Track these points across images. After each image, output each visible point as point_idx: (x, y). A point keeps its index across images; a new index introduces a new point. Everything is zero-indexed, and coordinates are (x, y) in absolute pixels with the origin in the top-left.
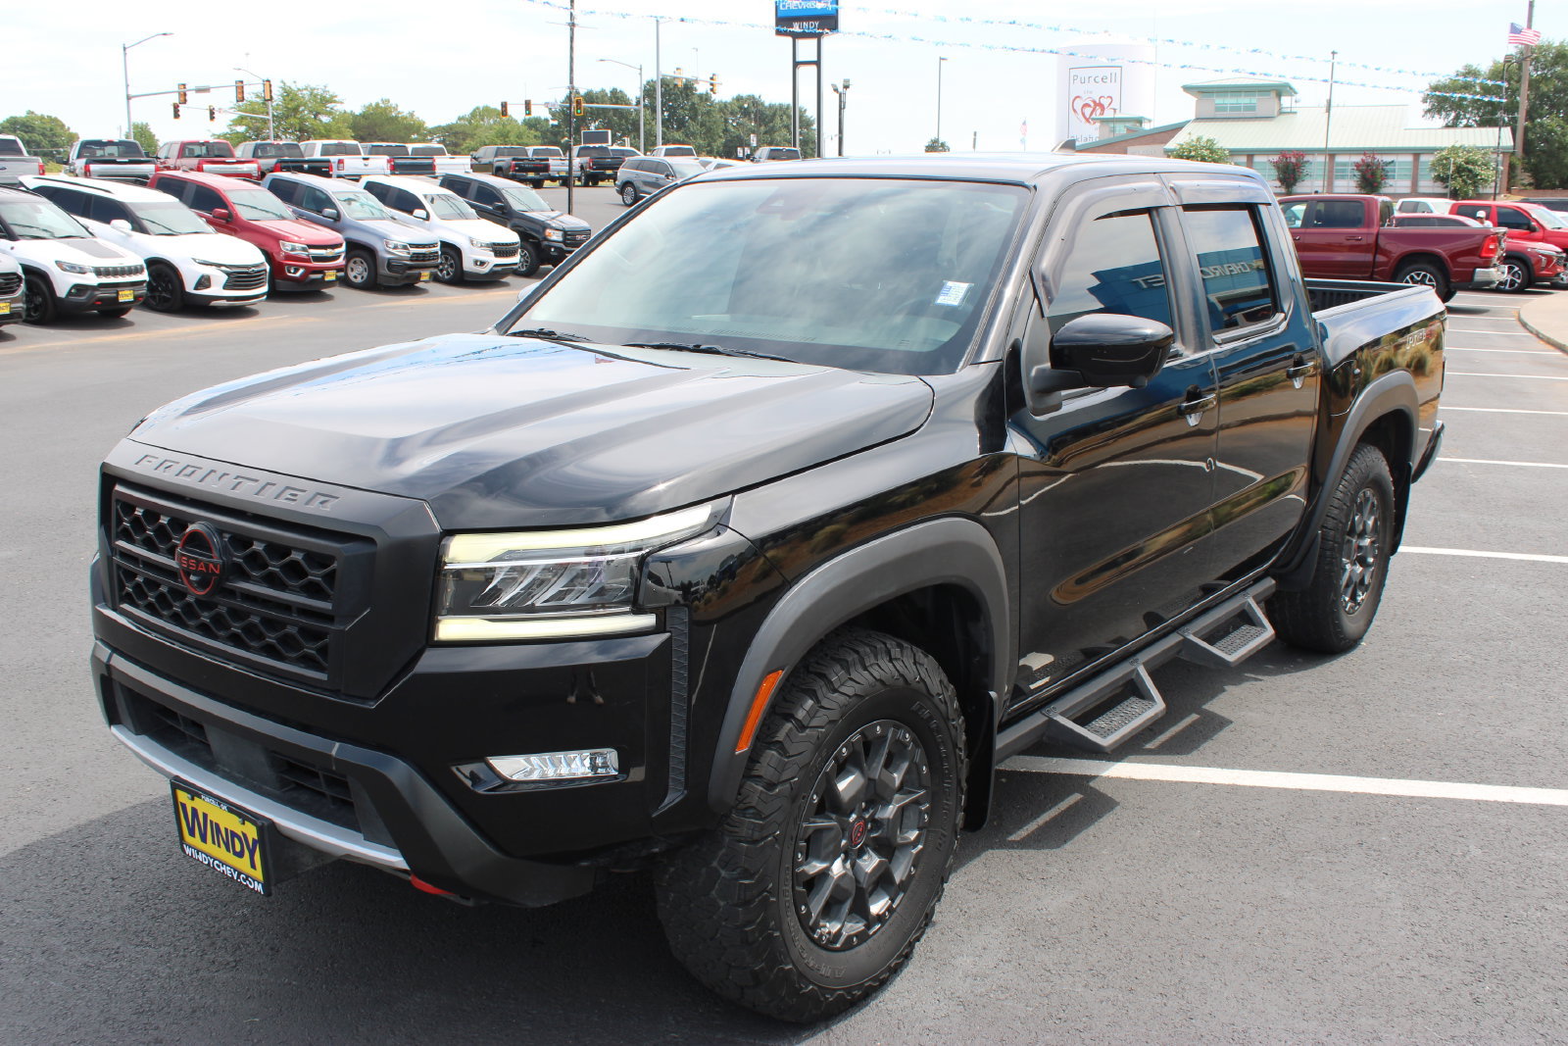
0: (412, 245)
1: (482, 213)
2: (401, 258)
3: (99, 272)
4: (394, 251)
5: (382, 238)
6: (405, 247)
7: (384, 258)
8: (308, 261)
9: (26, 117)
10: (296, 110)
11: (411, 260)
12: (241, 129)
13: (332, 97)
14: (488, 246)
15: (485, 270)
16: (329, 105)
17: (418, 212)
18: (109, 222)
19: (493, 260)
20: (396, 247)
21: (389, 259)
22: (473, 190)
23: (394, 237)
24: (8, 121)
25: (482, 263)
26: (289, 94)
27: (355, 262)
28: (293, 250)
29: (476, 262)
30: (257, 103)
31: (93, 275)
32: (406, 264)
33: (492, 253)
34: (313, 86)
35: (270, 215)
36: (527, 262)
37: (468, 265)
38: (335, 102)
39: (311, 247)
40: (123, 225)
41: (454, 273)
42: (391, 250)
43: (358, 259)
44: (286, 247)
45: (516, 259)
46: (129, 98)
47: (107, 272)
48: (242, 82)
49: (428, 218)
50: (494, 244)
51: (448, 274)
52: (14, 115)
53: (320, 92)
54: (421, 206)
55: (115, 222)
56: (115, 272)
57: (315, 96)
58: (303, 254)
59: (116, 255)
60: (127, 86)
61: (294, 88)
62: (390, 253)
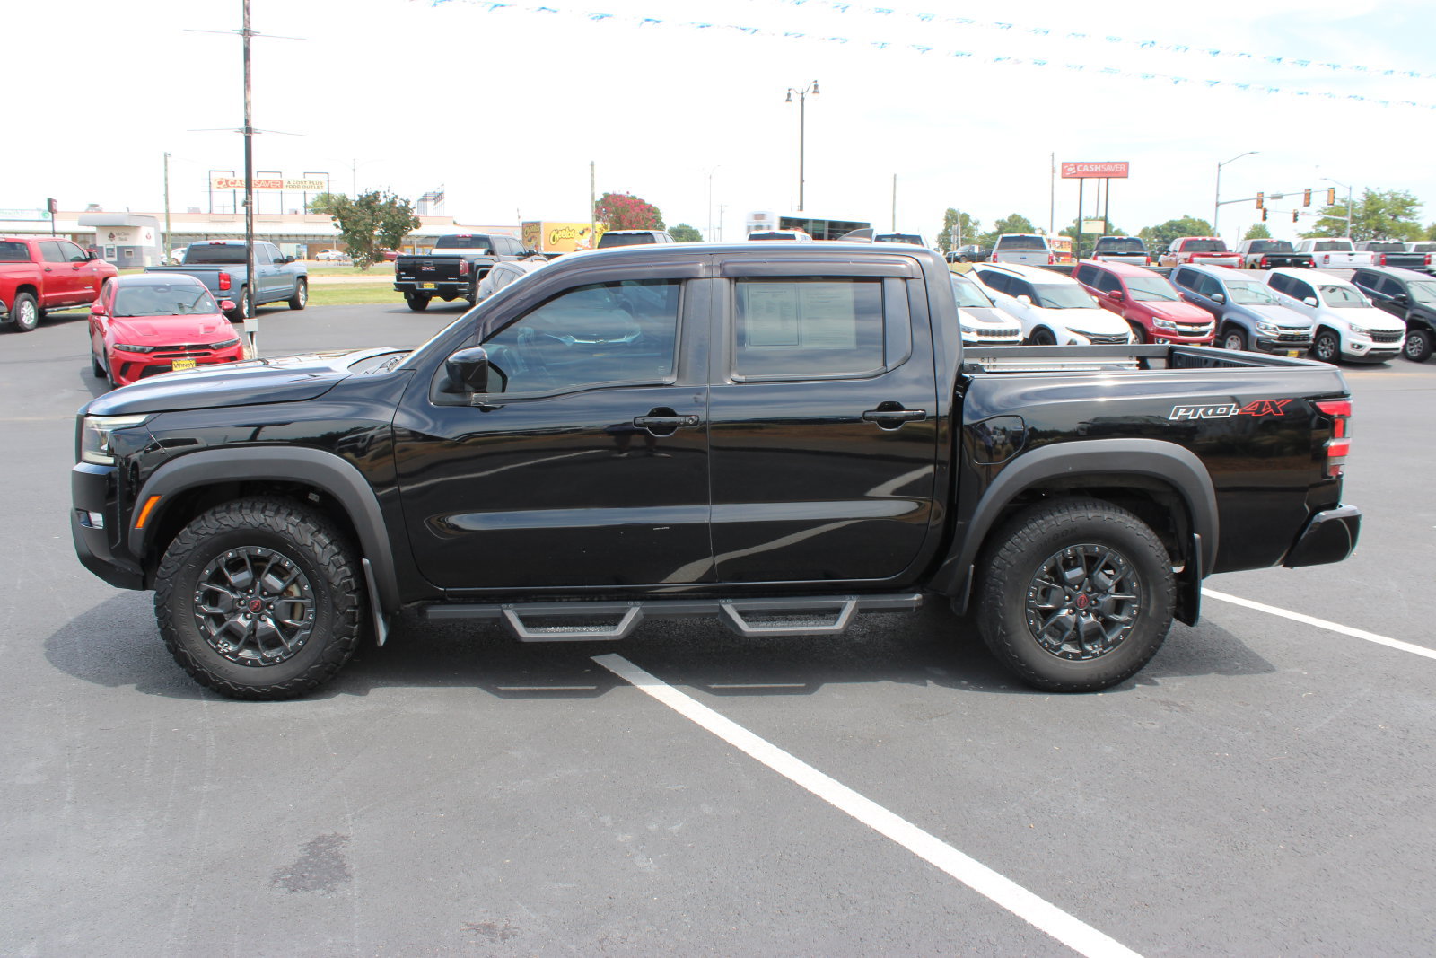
0: (1281, 327)
1: (1379, 303)
2: (1270, 338)
3: (980, 333)
4: (1265, 332)
5: (1254, 319)
6: (1275, 329)
7: (1254, 337)
8: (1174, 334)
9: (1181, 221)
10: (1375, 212)
11: (1279, 340)
12: (1325, 229)
13: (1413, 200)
14: (1367, 332)
15: (1362, 353)
16: (1409, 208)
17: (1309, 300)
18: (1016, 297)
19: (1370, 344)
20: (1266, 328)
21: (1259, 338)
22: (1381, 282)
23: (1266, 319)
24: (1167, 224)
25: (1360, 347)
26: (1371, 200)
27: (1232, 339)
28: (1163, 325)
29: (1353, 345)
30: (1342, 207)
31: (975, 334)
32: (1273, 343)
33: (1370, 339)
34: (1395, 191)
35: (1157, 297)
36: (1419, 348)
37: (1345, 347)
38: (1415, 204)
39: (1178, 323)
40: (1025, 299)
41: (1333, 354)
42: (1261, 331)
43: (1235, 337)
44: (1158, 323)
45: (1399, 344)
46: (1217, 205)
47: (987, 333)
48: (1310, 190)
49: (1317, 305)
50: (1373, 330)
51: (1328, 354)
52: (1172, 219)
53: (1401, 196)
54: (1313, 295)
55: (1020, 297)
56: (993, 333)
57: (1396, 199)
58: (1172, 329)
59: (999, 321)
60: (1218, 195)
61: (1377, 193)
62: (1261, 333)
